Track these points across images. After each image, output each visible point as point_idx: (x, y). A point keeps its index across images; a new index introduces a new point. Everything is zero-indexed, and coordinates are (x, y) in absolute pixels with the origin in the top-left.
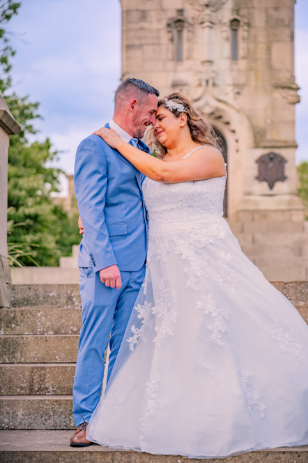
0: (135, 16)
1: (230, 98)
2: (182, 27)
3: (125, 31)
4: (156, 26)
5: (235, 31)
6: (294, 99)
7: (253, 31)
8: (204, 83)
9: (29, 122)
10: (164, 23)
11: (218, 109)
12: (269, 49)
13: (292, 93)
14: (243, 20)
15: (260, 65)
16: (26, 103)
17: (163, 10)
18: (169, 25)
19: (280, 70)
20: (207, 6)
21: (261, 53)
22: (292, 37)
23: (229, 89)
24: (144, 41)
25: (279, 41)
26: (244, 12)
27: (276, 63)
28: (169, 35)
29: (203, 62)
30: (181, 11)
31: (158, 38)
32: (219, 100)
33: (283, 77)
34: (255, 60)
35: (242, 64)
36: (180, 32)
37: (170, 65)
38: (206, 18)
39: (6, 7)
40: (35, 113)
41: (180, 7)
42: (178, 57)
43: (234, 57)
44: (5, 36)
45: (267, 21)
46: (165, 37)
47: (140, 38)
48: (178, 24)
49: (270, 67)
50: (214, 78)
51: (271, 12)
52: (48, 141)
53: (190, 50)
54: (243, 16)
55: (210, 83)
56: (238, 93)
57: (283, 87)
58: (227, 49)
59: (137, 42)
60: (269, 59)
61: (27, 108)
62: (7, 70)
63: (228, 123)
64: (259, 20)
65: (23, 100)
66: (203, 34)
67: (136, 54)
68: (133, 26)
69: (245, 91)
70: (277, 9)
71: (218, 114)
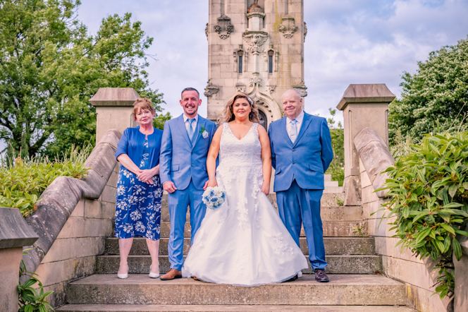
0: (216, 48)
1: (268, 93)
2: (242, 54)
3: (211, 56)
4: (227, 53)
5: (271, 57)
6: (303, 94)
7: (281, 57)
8: (254, 85)
9: (158, 105)
10: (232, 52)
11: (261, 99)
12: (289, 66)
13: (303, 90)
14: (275, 51)
15: (285, 75)
16: (157, 94)
17: (231, 45)
18: (235, 53)
19: (296, 78)
20: (256, 43)
21: (285, 69)
22: (302, 60)
23: (268, 88)
24: (221, 62)
25: (295, 62)
26: (276, 46)
27: (293, 74)
28: (235, 59)
29: (253, 74)
30: (241, 46)
31: (229, 60)
32: (262, 94)
33: (298, 82)
34: (282, 72)
35: (274, 74)
36: (241, 57)
37: (236, 74)
38: (255, 50)
39: (146, 41)
40: (161, 100)
41: (241, 43)
42: (240, 71)
43: (271, 71)
44: (145, 56)
45: (288, 51)
46: (233, 59)
47: (218, 60)
48: (240, 53)
49: (290, 76)
50: (259, 82)
51: (291, 46)
52: (168, 114)
53: (246, 67)
54: (275, 48)
55: (257, 85)
56: (273, 90)
57: (298, 88)
58: (266, 67)
59: (217, 62)
60: (290, 72)
61: (156, 97)
62: (146, 76)
63: (267, 107)
64: (284, 51)
65: (154, 92)
66: (253, 58)
67: (216, 68)
68: (215, 53)
69: (277, 89)
70: (294, 45)
71: (261, 102)
